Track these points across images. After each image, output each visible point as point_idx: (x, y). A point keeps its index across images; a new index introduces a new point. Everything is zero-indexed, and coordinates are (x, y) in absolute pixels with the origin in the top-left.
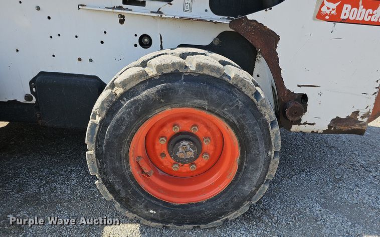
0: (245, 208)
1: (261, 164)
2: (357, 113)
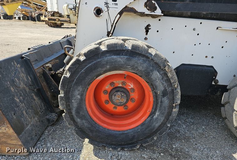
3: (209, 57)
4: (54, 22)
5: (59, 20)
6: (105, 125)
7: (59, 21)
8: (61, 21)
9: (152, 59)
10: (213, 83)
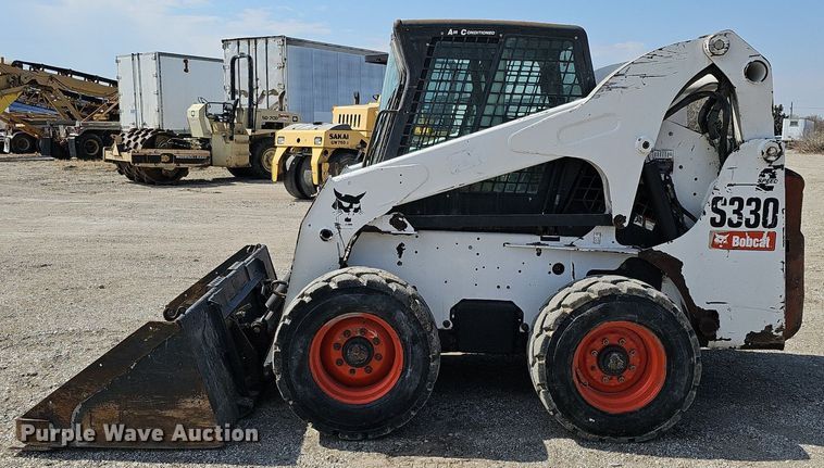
0: (677, 416)
1: (687, 369)
2: (770, 327)
3: (503, 287)
4: (152, 165)
5: (172, 158)
6: (337, 397)
7: (170, 162)
8: (179, 161)
9: (393, 297)
10: (521, 330)
